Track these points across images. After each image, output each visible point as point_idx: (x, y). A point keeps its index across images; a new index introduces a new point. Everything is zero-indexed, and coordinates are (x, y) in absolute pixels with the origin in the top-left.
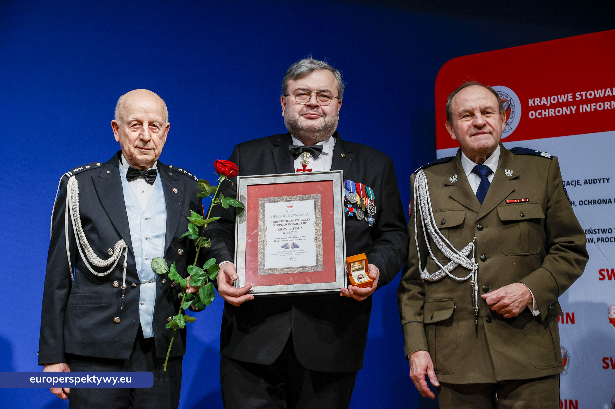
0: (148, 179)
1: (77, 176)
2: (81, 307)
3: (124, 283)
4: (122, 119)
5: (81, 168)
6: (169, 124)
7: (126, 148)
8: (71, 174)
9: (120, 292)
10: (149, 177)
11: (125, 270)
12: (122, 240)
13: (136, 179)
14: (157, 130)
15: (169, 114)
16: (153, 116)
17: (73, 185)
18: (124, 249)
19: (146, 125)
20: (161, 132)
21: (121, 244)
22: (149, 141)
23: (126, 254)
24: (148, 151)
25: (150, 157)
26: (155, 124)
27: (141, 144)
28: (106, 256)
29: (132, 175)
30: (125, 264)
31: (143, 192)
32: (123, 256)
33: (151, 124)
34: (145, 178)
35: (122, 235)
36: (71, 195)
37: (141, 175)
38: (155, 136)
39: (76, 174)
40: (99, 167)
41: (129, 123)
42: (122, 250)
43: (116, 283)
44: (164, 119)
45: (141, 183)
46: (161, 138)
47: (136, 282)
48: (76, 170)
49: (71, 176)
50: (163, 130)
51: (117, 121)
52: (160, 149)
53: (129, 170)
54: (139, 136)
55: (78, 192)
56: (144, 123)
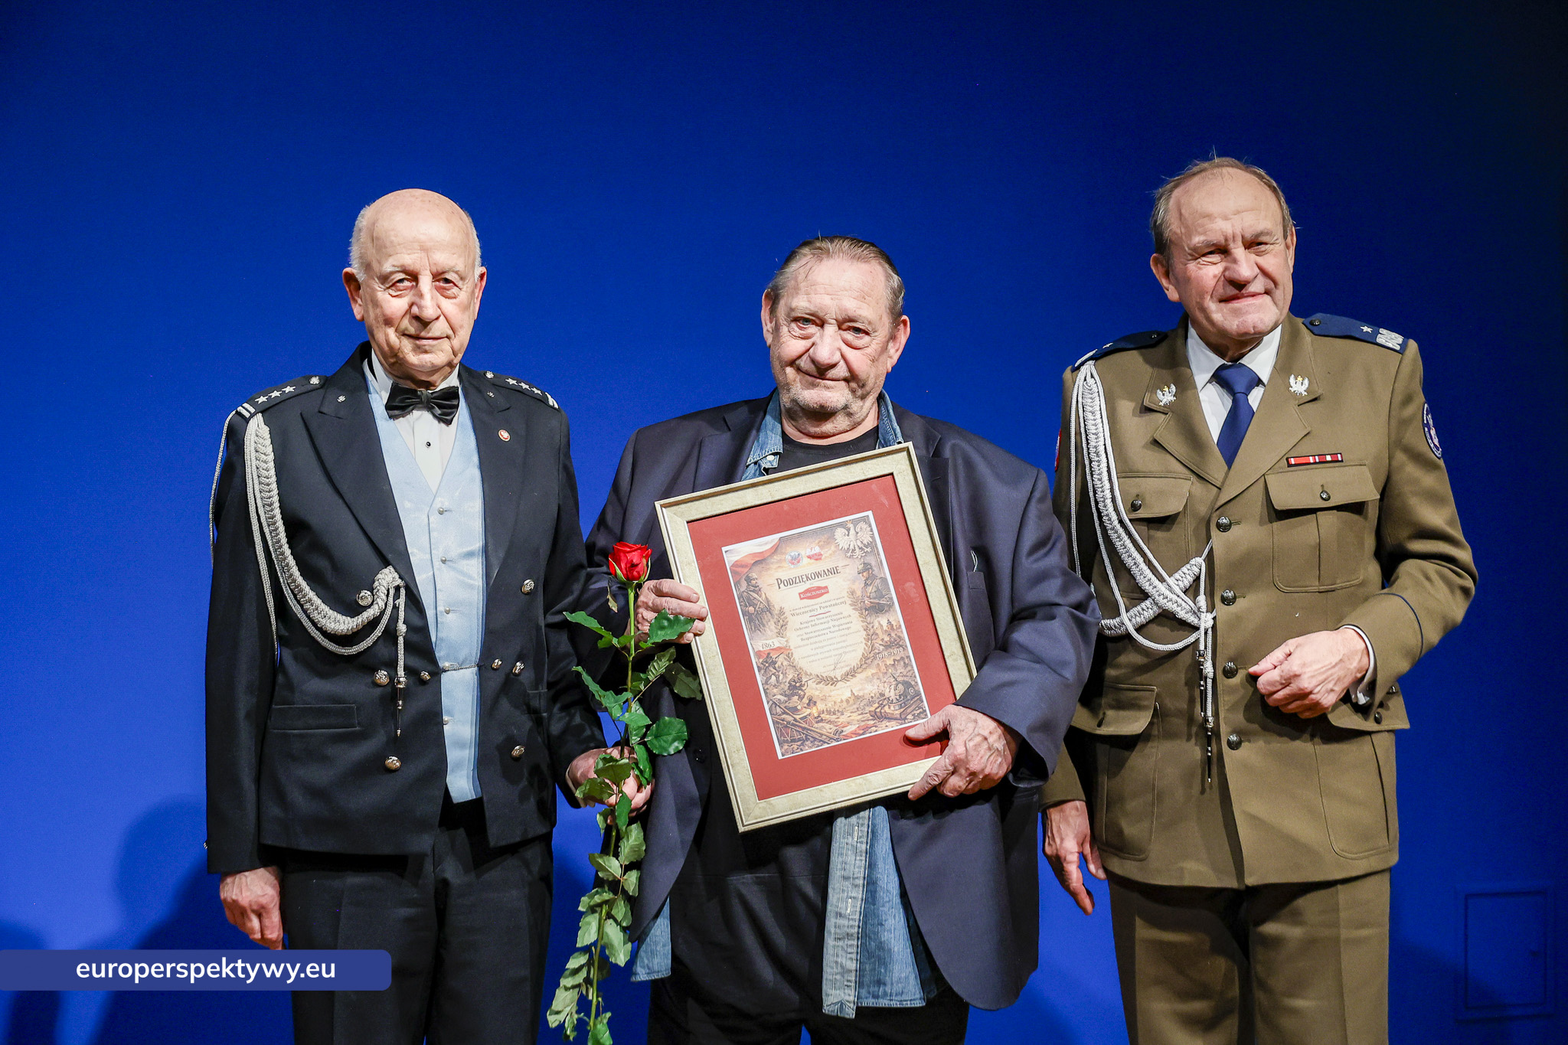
0: (438, 411)
1: (267, 413)
3: (401, 672)
4: (367, 267)
5: (275, 394)
6: (483, 269)
7: (380, 336)
8: (252, 410)
9: (392, 693)
10: (440, 407)
11: (401, 640)
12: (390, 568)
13: (411, 413)
14: (455, 290)
16: (444, 259)
17: (258, 436)
18: (397, 588)
19: (426, 282)
20: (463, 295)
21: (388, 578)
22: (436, 318)
23: (401, 602)
24: (434, 342)
25: (440, 358)
26: (448, 276)
28: (354, 610)
29: (401, 403)
30: (402, 628)
31: (429, 444)
32: (395, 609)
33: (438, 277)
34: (430, 409)
35: (390, 557)
36: (255, 462)
37: (421, 402)
38: (448, 306)
39: (264, 411)
40: (316, 389)
41: (384, 279)
42: (392, 592)
43: (382, 676)
44: (470, 261)
45: (421, 420)
46: (466, 308)
47: (431, 668)
48: (262, 399)
49: (252, 415)
50: (469, 290)
51: (354, 269)
52: (463, 337)
53: (395, 392)
54: (411, 305)
55: (271, 456)
56: (421, 278)
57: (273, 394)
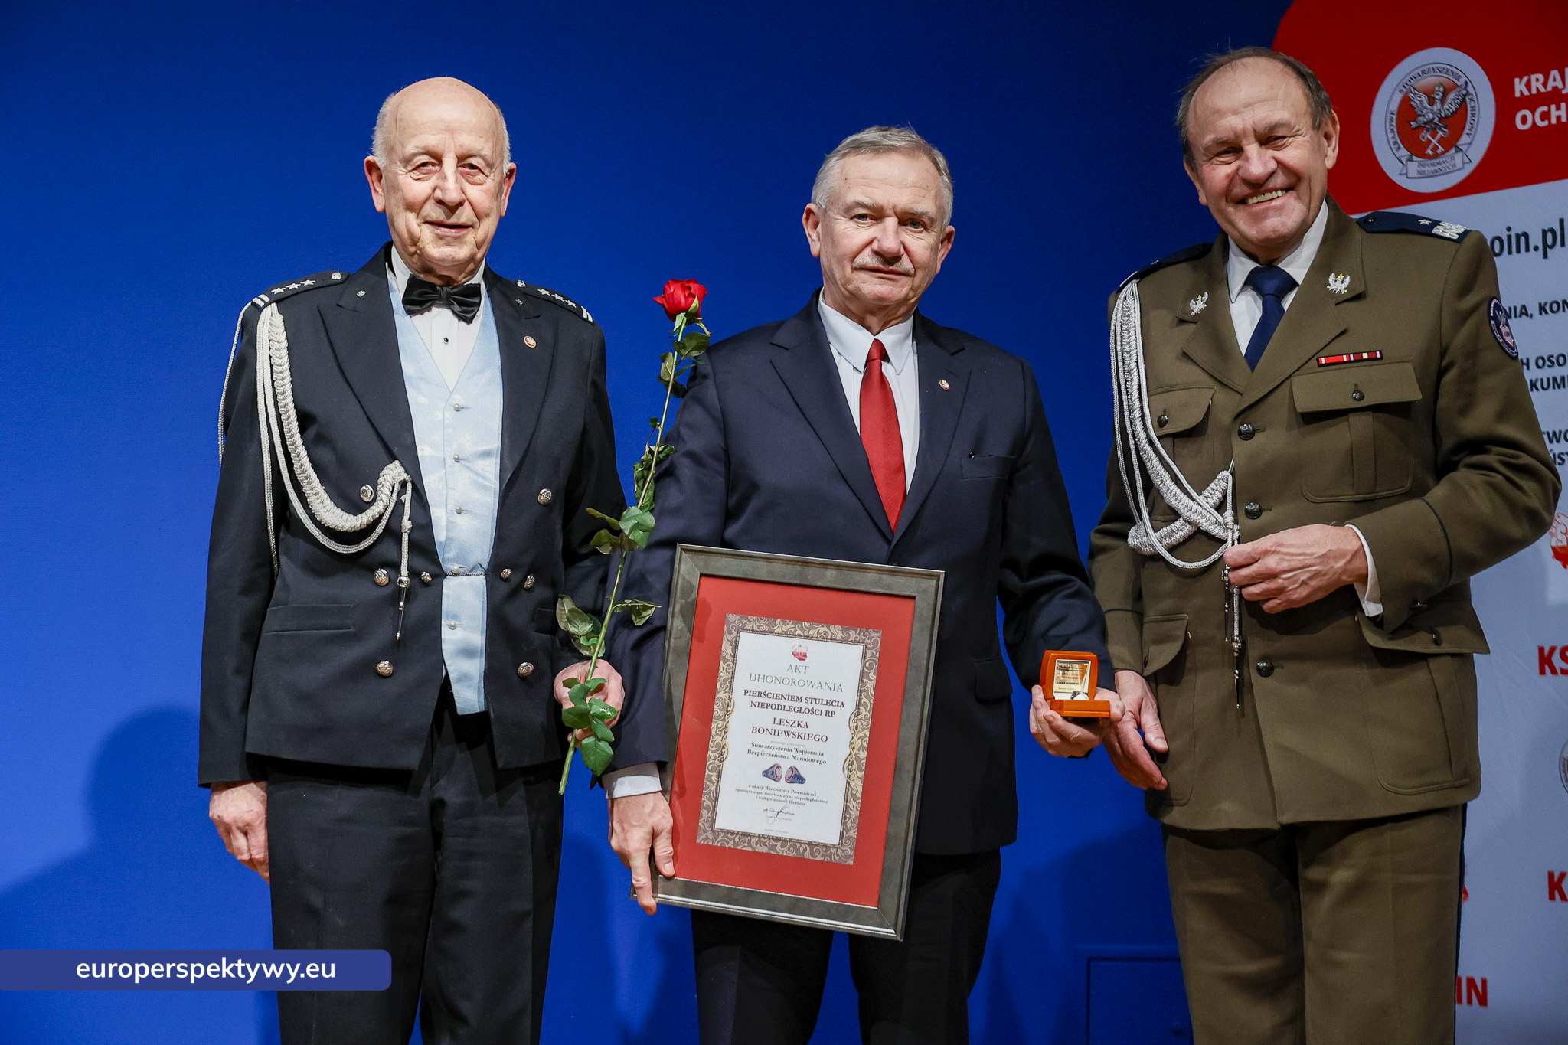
0: (457, 308)
1: (282, 304)
2: (292, 636)
3: (404, 571)
4: (389, 150)
5: (293, 286)
6: (513, 165)
7: (401, 226)
8: (267, 299)
9: (397, 594)
10: (460, 304)
11: (405, 537)
12: (397, 463)
13: (429, 309)
14: (481, 177)
16: (470, 142)
17: (271, 327)
18: (404, 484)
19: (450, 166)
20: (490, 184)
21: (393, 473)
22: (461, 204)
23: (407, 497)
24: (458, 231)
25: (462, 252)
26: (473, 161)
27: (436, 213)
28: (356, 506)
29: (419, 298)
30: (407, 524)
31: (447, 340)
32: (399, 504)
33: (463, 162)
34: (449, 306)
35: (395, 450)
36: (267, 351)
37: (440, 299)
38: (474, 193)
39: (279, 301)
40: (337, 284)
41: (407, 161)
42: (397, 487)
43: (382, 575)
44: (499, 152)
45: (440, 319)
46: (493, 197)
47: (433, 570)
48: (277, 291)
49: (267, 305)
50: (497, 179)
51: (377, 157)
52: (488, 228)
53: (413, 283)
54: (434, 192)
55: (285, 343)
56: (445, 160)
57: (291, 287)
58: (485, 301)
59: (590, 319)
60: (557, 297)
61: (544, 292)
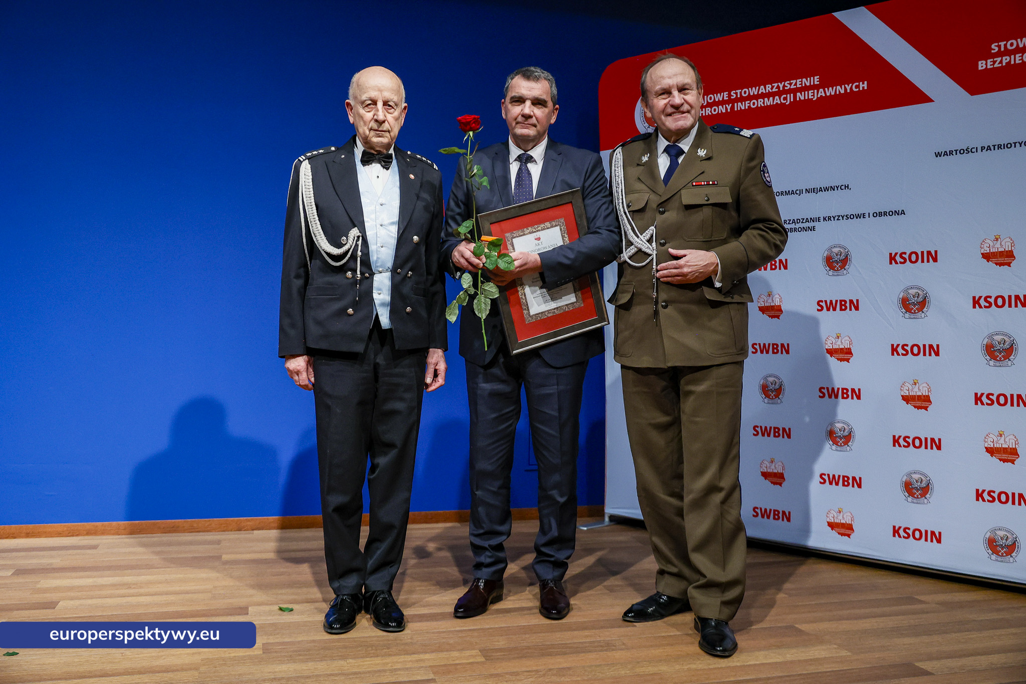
0: (383, 164)
1: (310, 160)
2: (315, 298)
3: (358, 272)
4: (355, 98)
5: (315, 153)
6: (406, 104)
7: (361, 130)
8: (304, 158)
9: (355, 282)
10: (384, 162)
11: (359, 259)
12: (356, 228)
13: (371, 164)
14: (393, 110)
15: (406, 94)
16: (388, 96)
17: (306, 170)
18: (358, 237)
19: (380, 105)
20: (396, 113)
21: (355, 232)
22: (384, 122)
23: (360, 243)
24: (383, 133)
25: (385, 140)
26: (390, 103)
27: (375, 126)
28: (339, 246)
29: (367, 159)
30: (359, 253)
31: (378, 177)
32: (357, 245)
33: (385, 103)
34: (380, 163)
35: (356, 223)
36: (304, 180)
37: (376, 159)
38: (390, 117)
39: (309, 159)
40: (333, 152)
41: (363, 102)
42: (356, 238)
43: (349, 274)
44: (401, 99)
45: (376, 168)
46: (398, 120)
47: (370, 272)
48: (308, 155)
49: (304, 160)
50: (399, 111)
51: (351, 101)
52: (396, 131)
53: (364, 153)
54: (374, 116)
55: (311, 177)
56: (378, 103)
57: (314, 153)
58: (394, 162)
59: (437, 169)
60: (424, 159)
61: (418, 156)
